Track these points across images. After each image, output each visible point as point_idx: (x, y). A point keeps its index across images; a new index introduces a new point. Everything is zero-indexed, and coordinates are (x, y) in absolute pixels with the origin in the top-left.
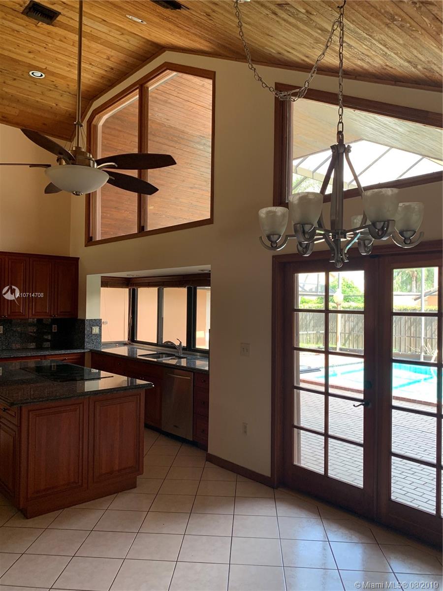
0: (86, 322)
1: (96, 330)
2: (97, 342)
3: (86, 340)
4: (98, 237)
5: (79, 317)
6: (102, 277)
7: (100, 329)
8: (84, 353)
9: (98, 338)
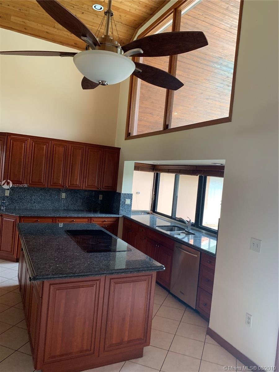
0: (121, 195)
1: (128, 202)
2: (128, 210)
3: (121, 208)
4: (135, 133)
5: (118, 191)
6: (135, 163)
7: (131, 201)
8: (118, 218)
9: (129, 208)
